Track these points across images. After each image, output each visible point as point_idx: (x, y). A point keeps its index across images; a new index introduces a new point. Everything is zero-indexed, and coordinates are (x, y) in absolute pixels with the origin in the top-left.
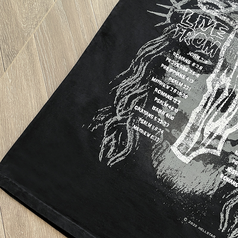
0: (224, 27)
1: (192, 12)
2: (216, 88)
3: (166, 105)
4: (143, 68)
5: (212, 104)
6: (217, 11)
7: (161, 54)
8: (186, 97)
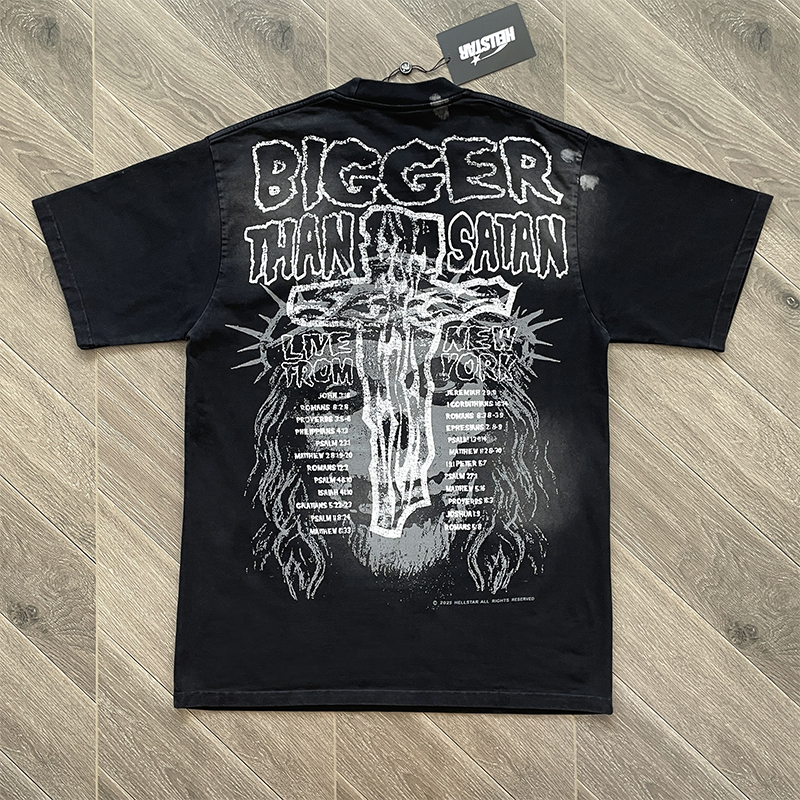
0: (343, 335)
1: (290, 335)
2: (380, 423)
3: (333, 480)
4: (274, 449)
5: (387, 447)
6: (321, 318)
7: (285, 417)
8: (350, 455)
